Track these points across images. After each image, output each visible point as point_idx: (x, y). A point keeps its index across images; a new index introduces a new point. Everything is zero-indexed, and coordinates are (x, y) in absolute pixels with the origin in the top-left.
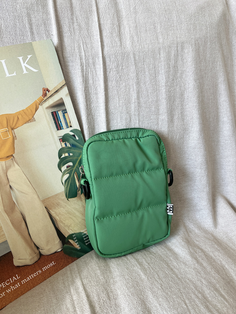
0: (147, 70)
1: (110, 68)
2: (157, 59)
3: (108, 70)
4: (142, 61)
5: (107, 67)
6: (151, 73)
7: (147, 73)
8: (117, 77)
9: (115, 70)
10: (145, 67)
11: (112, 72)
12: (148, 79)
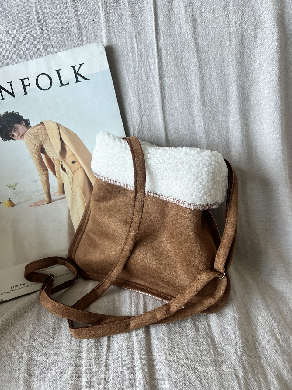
0: (212, 61)
1: (167, 62)
2: (226, 47)
3: (164, 64)
4: (206, 51)
5: (164, 61)
6: (218, 65)
7: (212, 66)
8: (176, 73)
9: (173, 64)
10: (211, 58)
11: (169, 66)
12: (214, 73)
